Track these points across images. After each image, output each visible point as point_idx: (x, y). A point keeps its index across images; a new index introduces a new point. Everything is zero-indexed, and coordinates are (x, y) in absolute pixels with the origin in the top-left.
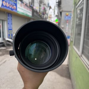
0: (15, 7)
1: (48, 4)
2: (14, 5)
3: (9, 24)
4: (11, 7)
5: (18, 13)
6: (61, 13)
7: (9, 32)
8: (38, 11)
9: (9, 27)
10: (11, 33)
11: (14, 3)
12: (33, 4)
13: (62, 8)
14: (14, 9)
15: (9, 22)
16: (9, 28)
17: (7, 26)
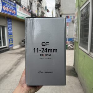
0: (14, 11)
1: (46, 8)
4: (10, 12)
5: (18, 17)
6: (61, 16)
7: (9, 37)
11: (14, 8)
13: (62, 11)
14: (13, 14)
15: (9, 27)
16: (9, 33)
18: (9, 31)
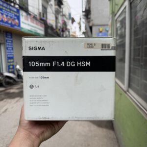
0: (17, 21)
1: (70, 15)
2: (15, 19)
3: (9, 49)
4: (10, 22)
5: (23, 30)
6: (91, 28)
7: (8, 62)
8: (54, 27)
9: (8, 53)
10: (12, 64)
11: (15, 16)
12: (45, 16)
13: (92, 20)
14: (15, 25)
15: (8, 46)
16: (9, 56)
17: (5, 53)
18: (9, 52)
